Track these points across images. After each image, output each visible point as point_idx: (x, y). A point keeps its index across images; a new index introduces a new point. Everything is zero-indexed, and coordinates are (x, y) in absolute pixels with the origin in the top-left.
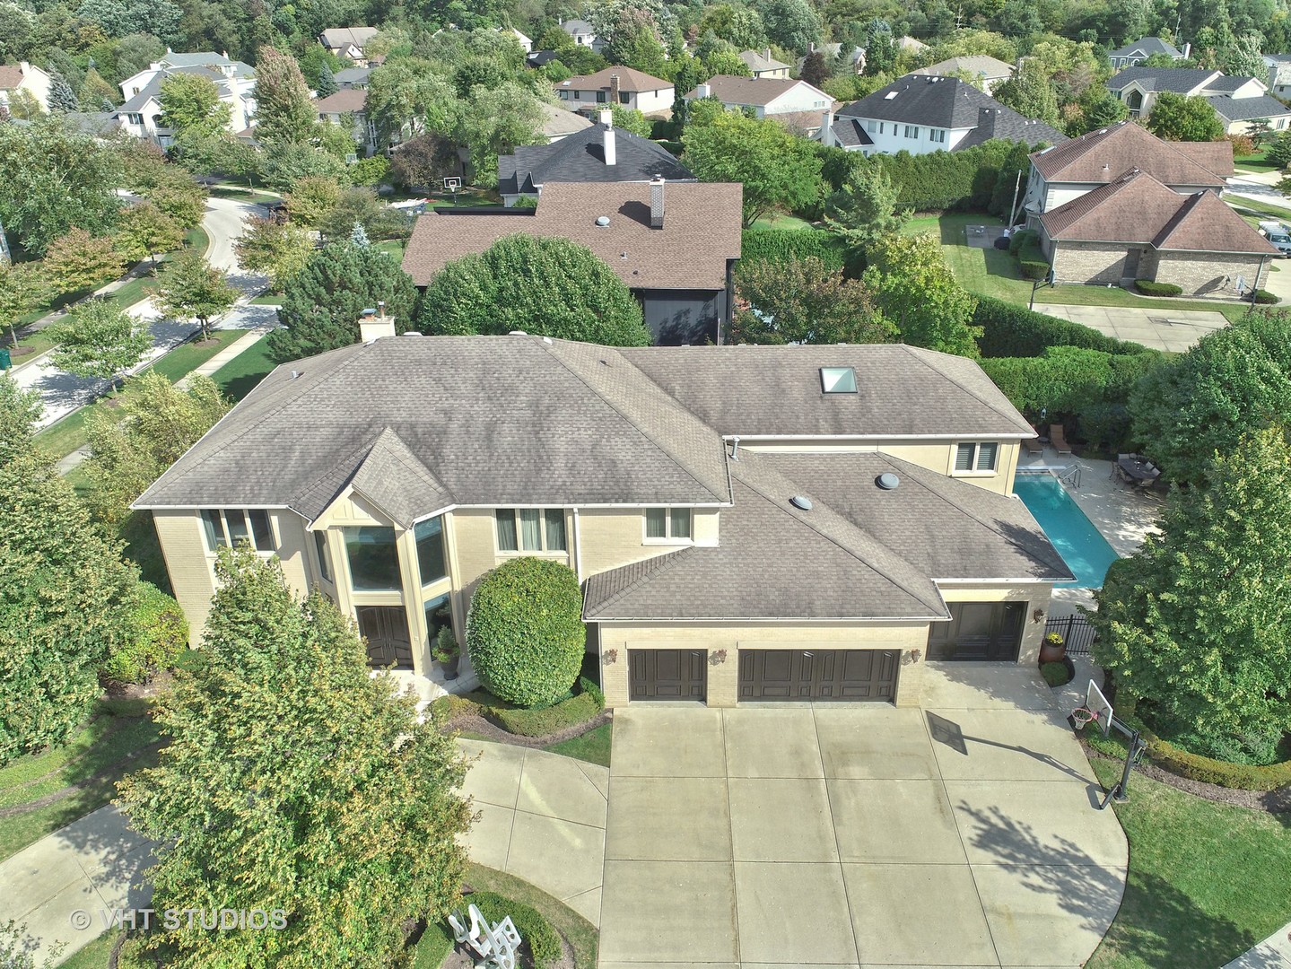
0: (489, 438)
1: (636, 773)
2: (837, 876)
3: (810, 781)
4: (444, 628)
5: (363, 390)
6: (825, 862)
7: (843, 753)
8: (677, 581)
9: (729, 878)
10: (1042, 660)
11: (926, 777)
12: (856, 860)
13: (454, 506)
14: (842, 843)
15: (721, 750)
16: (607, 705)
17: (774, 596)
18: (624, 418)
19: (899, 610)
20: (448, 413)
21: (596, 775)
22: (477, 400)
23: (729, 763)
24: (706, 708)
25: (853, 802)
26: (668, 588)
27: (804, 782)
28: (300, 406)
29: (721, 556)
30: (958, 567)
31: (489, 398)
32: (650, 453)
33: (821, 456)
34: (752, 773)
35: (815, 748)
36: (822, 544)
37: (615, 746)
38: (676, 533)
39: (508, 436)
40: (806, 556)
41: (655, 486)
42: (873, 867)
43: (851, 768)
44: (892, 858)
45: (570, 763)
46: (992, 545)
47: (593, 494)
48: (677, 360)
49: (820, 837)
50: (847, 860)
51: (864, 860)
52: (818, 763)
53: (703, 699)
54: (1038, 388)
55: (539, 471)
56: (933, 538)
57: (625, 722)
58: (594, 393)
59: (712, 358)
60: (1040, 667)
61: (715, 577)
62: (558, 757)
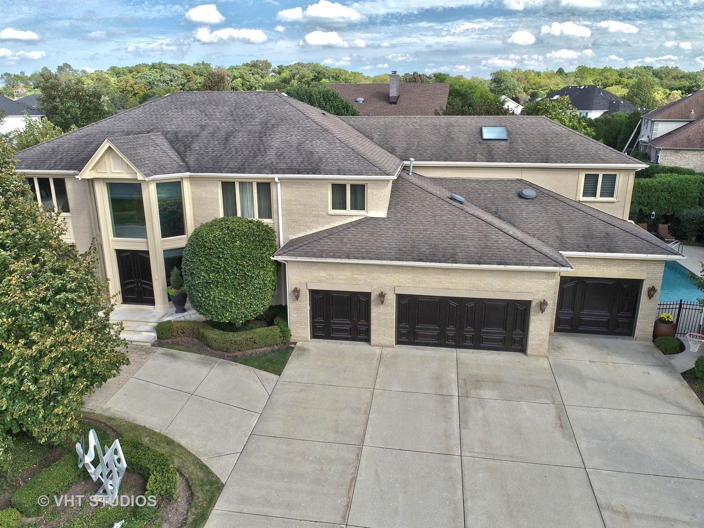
0: (227, 139)
1: (299, 380)
2: (456, 464)
3: (444, 398)
4: (175, 269)
5: (152, 115)
6: (448, 454)
7: (477, 381)
8: (350, 236)
9: (355, 457)
10: (655, 335)
11: (549, 402)
12: (476, 455)
13: (188, 174)
14: (465, 442)
15: (374, 372)
16: (292, 339)
17: (425, 249)
18: (326, 130)
19: (528, 262)
20: (203, 128)
21: (267, 379)
22: (226, 120)
23: (378, 380)
24: (369, 346)
25: (480, 413)
26: (342, 241)
27: (440, 397)
28: (107, 123)
29: (387, 223)
30: (582, 245)
31: (234, 120)
32: (339, 148)
33: (478, 181)
34: (397, 387)
35: (454, 376)
36: (469, 219)
37: (290, 363)
38: (354, 207)
39: (240, 138)
40: (455, 225)
41: (338, 166)
42: (491, 462)
43: (482, 391)
44: (510, 456)
45: (249, 371)
46: (611, 234)
47: (292, 169)
48: (379, 122)
49: (446, 436)
50: (467, 454)
51: (484, 456)
52: (454, 386)
53: (368, 340)
54: (649, 197)
55: (255, 156)
56: (561, 228)
57: (303, 350)
58: (308, 118)
59: (404, 122)
60: (653, 341)
61: (380, 236)
62: (242, 366)
